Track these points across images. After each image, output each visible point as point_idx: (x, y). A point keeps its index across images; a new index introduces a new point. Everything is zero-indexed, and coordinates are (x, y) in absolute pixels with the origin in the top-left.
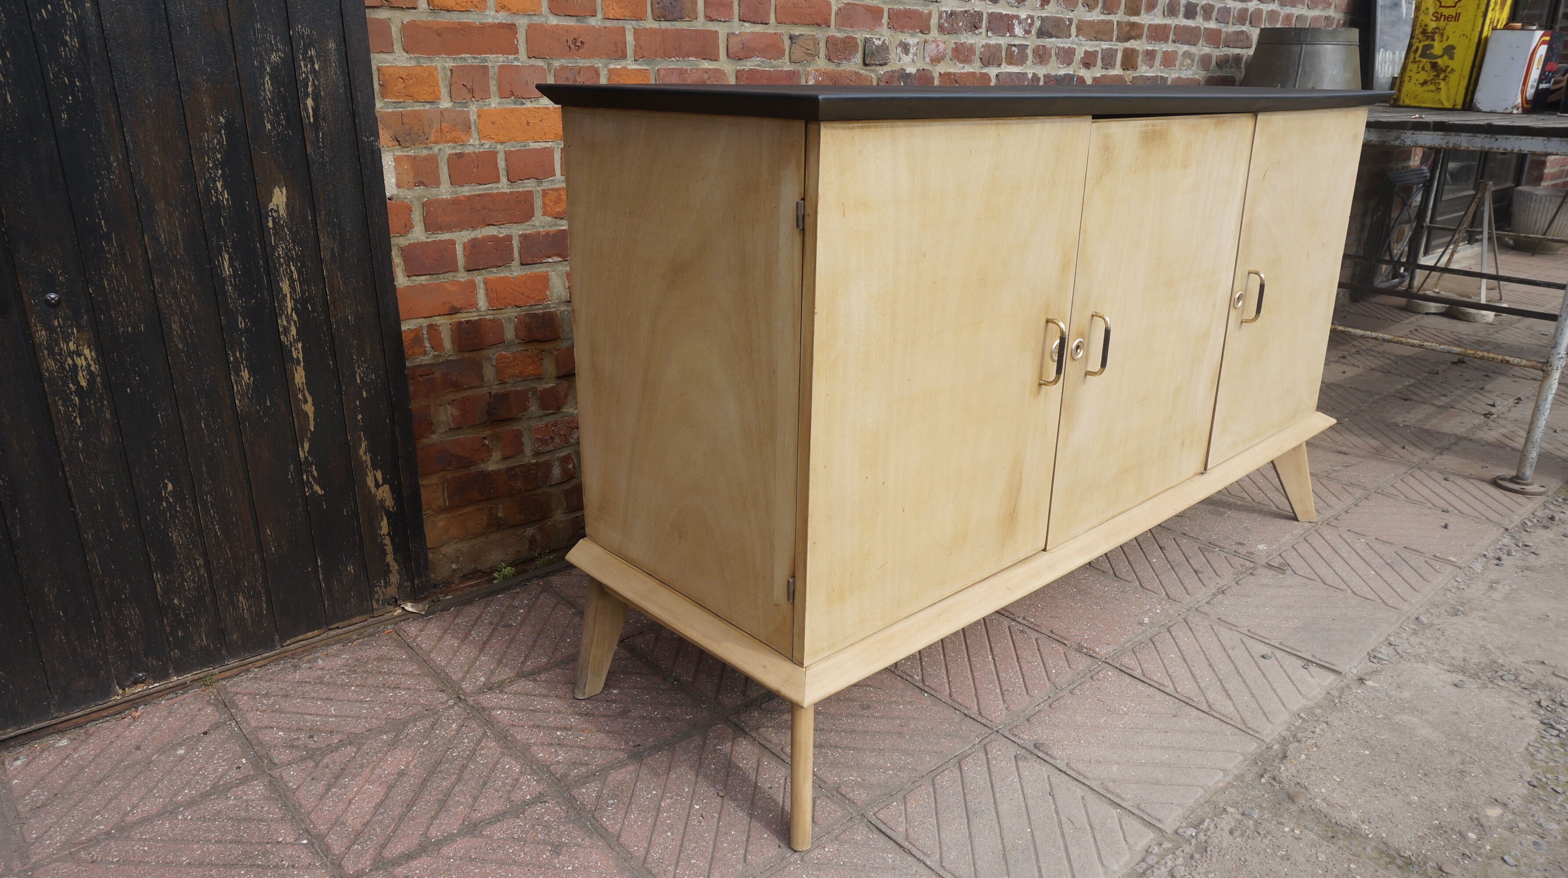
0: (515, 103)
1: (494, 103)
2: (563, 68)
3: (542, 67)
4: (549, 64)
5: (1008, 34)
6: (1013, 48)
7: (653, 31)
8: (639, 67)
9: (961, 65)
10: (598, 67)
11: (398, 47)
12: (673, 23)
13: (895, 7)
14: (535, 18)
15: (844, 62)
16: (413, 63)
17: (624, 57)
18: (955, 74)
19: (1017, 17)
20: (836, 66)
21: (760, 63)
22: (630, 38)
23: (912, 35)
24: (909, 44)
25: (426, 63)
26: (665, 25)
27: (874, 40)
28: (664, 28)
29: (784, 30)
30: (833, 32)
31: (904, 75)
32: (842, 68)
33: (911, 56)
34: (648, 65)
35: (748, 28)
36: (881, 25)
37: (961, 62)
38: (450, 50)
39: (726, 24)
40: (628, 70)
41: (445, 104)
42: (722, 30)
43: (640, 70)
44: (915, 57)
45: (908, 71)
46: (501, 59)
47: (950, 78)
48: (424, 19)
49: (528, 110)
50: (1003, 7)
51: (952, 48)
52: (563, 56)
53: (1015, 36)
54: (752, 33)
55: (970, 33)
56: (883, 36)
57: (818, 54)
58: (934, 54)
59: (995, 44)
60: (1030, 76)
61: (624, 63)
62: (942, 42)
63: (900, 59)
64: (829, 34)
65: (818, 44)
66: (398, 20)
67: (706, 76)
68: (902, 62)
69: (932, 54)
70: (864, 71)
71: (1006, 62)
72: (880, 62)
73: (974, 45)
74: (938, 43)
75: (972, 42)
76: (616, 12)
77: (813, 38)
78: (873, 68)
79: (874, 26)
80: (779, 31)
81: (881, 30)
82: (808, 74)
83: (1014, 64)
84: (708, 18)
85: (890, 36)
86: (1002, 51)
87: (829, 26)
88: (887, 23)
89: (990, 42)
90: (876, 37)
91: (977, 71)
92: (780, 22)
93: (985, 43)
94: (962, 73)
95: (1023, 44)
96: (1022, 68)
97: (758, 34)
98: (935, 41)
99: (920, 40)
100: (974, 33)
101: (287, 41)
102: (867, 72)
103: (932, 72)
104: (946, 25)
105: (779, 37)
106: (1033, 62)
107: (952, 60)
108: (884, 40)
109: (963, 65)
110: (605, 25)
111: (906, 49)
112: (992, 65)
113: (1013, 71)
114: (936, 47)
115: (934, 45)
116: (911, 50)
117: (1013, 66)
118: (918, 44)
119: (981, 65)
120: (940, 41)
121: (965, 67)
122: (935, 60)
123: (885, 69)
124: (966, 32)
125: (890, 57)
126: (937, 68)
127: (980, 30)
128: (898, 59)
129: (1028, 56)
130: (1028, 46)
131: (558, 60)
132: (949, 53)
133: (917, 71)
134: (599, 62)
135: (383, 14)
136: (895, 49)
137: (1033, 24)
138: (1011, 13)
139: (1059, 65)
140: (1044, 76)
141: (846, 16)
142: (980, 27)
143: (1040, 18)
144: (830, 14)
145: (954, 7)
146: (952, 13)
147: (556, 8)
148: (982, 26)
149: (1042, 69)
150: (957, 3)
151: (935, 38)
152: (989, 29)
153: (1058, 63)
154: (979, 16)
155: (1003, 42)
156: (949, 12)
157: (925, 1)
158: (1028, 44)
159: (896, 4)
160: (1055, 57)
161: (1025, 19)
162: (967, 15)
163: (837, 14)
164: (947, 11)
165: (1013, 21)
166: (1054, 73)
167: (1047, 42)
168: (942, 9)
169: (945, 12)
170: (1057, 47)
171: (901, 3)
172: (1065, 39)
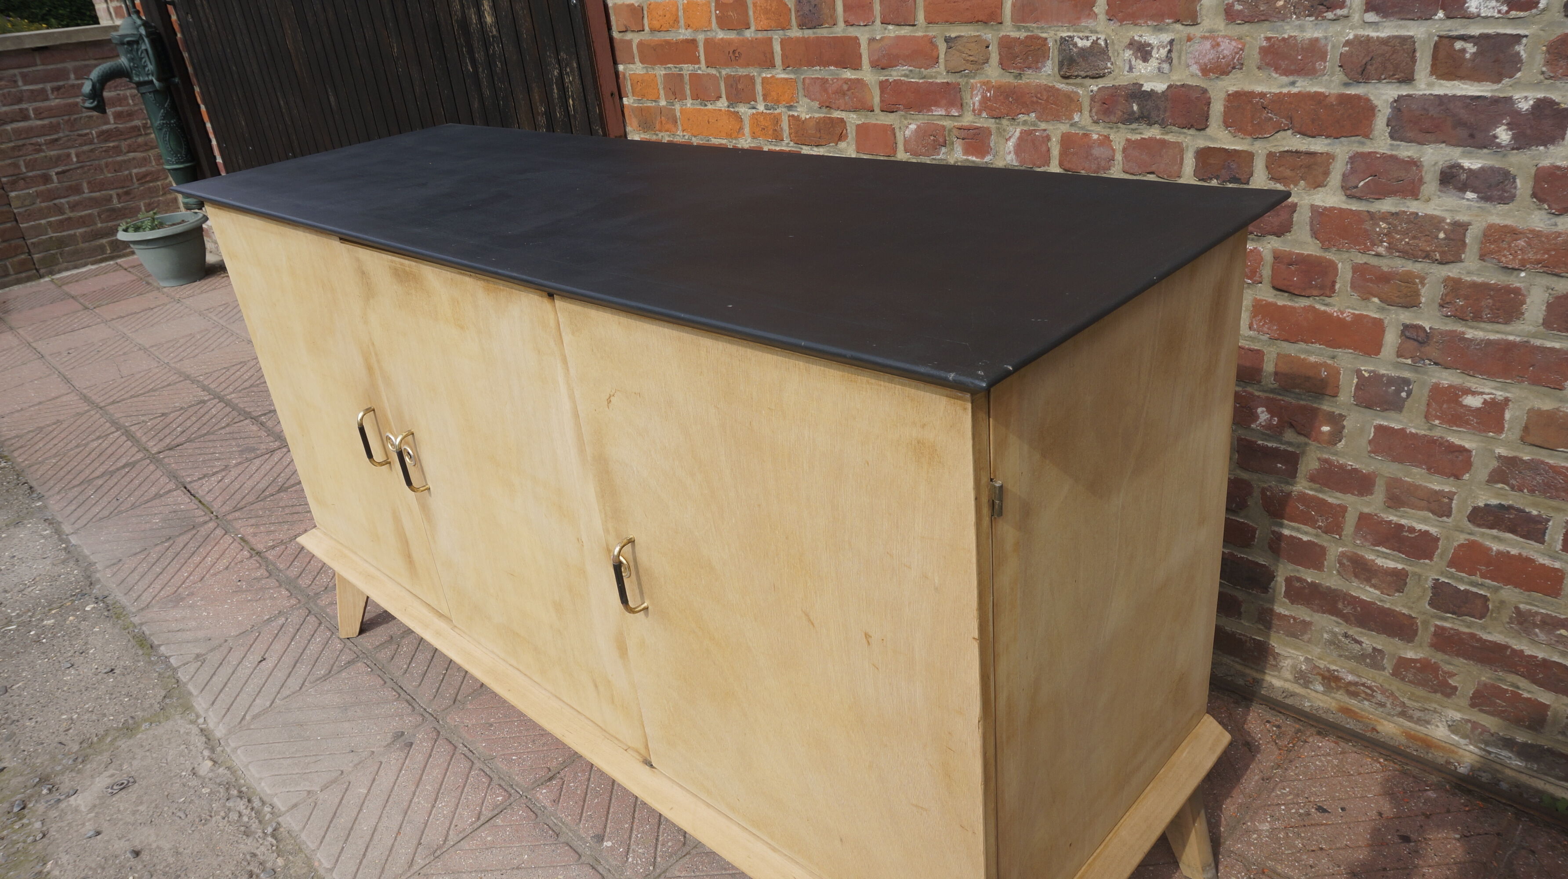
0: (701, 104)
1: (689, 103)
2: (728, 77)
3: (715, 75)
4: (720, 73)
5: (1441, 14)
6: (1458, 45)
7: (798, 40)
8: (786, 76)
9: (1285, 79)
10: (754, 76)
11: (637, 59)
12: (815, 30)
14: (709, 33)
15: (1030, 72)
16: (645, 71)
17: (773, 66)
18: (1262, 95)
20: (1016, 77)
21: (907, 72)
22: (777, 48)
23: (1158, 29)
24: (1149, 45)
25: (651, 72)
26: (809, 33)
27: (1076, 39)
28: (806, 36)
29: (934, 31)
30: (1009, 31)
31: (1137, 93)
32: (1024, 81)
33: (1153, 63)
34: (795, 74)
35: (892, 31)
36: (1092, 14)
37: (1286, 73)
38: (662, 62)
39: (867, 28)
40: (777, 79)
41: (663, 103)
42: (863, 35)
43: (786, 79)
44: (1166, 66)
45: (1147, 87)
46: (691, 67)
47: (1251, 102)
48: (647, 38)
49: (708, 110)
51: (1262, 48)
52: (726, 65)
53: (1469, 17)
54: (898, 37)
55: (1313, 18)
56: (1097, 32)
57: (987, 61)
58: (1209, 60)
59: (1389, 37)
60: (1525, 106)
61: (774, 72)
62: (1231, 39)
63: (1131, 69)
64: (1002, 34)
65: (988, 47)
66: (635, 38)
67: (845, 87)
68: (1136, 73)
69: (1206, 60)
70: (1062, 86)
71: (1432, 73)
72: (1090, 73)
73: (1323, 42)
74: (1219, 40)
75: (1316, 35)
76: (764, 23)
77: (978, 40)
78: (1079, 80)
79: (1079, 18)
80: (930, 34)
81: (1091, 23)
82: (972, 88)
83: (1461, 78)
84: (847, 23)
85: (1110, 32)
86: (1414, 51)
87: (1001, 23)
88: (1104, 11)
89: (1374, 34)
90: (1081, 35)
91: (1333, 92)
92: (930, 22)
93: (1356, 36)
94: (1285, 95)
95: (1498, 35)
96: (1496, 87)
97: (904, 37)
98: (1211, 36)
99: (1177, 36)
100: (1324, 18)
101: (559, 62)
102: (1070, 88)
103: (1205, 91)
104: (1240, 7)
105: (931, 42)
106: (1543, 73)
107: (1259, 68)
108: (1098, 39)
109: (1291, 78)
110: (756, 37)
111: (1143, 51)
112: (1380, 80)
113: (1459, 93)
114: (1213, 47)
115: (1208, 44)
116: (1154, 53)
117: (1456, 83)
118: (1171, 42)
119: (1346, 79)
120: (1224, 37)
121: (1293, 83)
122: (1211, 70)
123: (1102, 83)
124: (1298, 18)
125: (1109, 65)
126: (1220, 83)
127: (1339, 12)
128: (1127, 68)
129: (1520, 61)
130: (1518, 38)
131: (725, 69)
132: (1253, 56)
133: (1170, 87)
134: (753, 72)
135: (629, 36)
136: (1122, 52)
141: (1028, 8)
142: (1342, 6)
144: (1000, 6)
147: (721, 23)
148: (1348, 3)
151: (1211, 31)
152: (1370, 7)
155: (1421, 32)
158: (1522, 32)
163: (1013, 5)
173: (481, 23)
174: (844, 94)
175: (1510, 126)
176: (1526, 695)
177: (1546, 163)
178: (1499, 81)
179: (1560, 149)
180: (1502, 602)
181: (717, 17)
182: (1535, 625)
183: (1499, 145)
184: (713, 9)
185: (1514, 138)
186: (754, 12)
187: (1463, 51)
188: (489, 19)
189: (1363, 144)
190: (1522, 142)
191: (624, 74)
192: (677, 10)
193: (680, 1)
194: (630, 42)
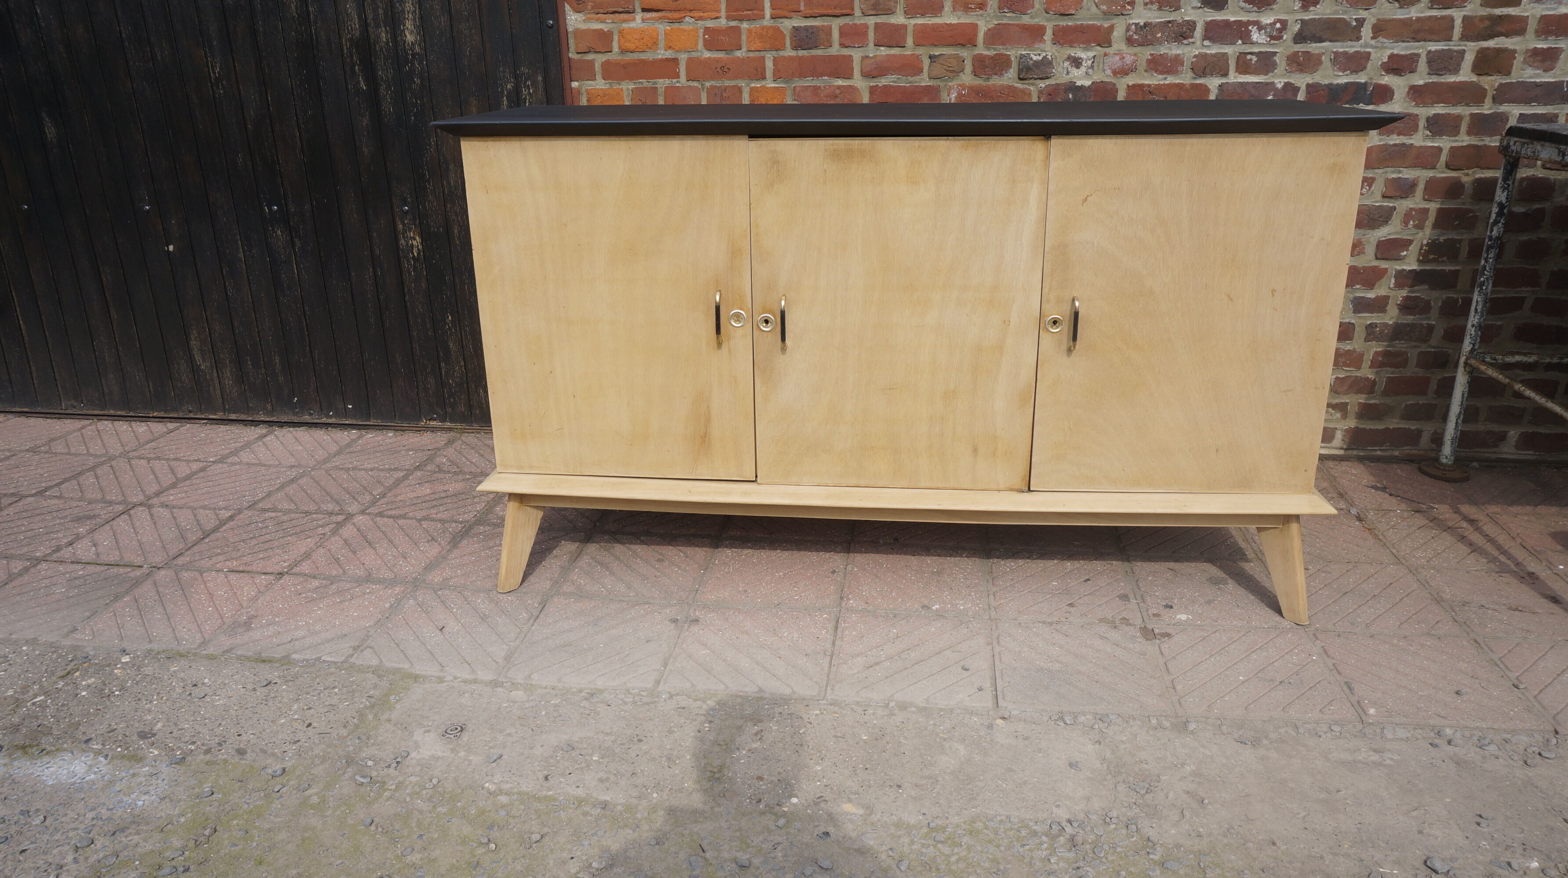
2: (712, 87)
3: (696, 88)
4: (702, 85)
5: (1240, 42)
6: (1249, 57)
7: (791, 58)
8: (777, 85)
9: (1160, 77)
10: (742, 86)
11: (599, 76)
12: (810, 51)
13: (1061, 24)
14: (693, 53)
15: (996, 77)
16: (608, 86)
17: (764, 78)
18: (1149, 86)
19: (1256, 23)
20: (985, 81)
21: (895, 80)
22: (769, 65)
23: (1086, 49)
24: (1081, 58)
25: (616, 86)
26: (801, 53)
27: (1032, 55)
28: (800, 55)
29: (920, 51)
30: (981, 49)
31: (1072, 87)
32: (991, 82)
33: (1083, 69)
34: (785, 83)
35: (884, 51)
36: (1042, 41)
37: (1162, 73)
38: (632, 77)
39: (859, 49)
40: (768, 88)
42: (856, 55)
43: (777, 88)
44: (1090, 71)
45: (1079, 83)
46: (667, 82)
47: (1142, 90)
48: (615, 58)
50: (1234, 13)
51: (1148, 60)
52: (712, 78)
53: (1252, 43)
54: (888, 55)
55: (1176, 44)
56: (1045, 51)
57: (962, 70)
58: (1118, 67)
59: (1217, 53)
60: (1279, 86)
61: (763, 83)
62: (1130, 55)
63: (1068, 73)
64: (976, 52)
65: (964, 61)
66: (599, 60)
67: (838, 92)
68: (1071, 75)
69: (1116, 67)
70: (1019, 85)
71: (1236, 72)
72: (1040, 76)
73: (1182, 56)
74: (1124, 55)
75: (1178, 52)
76: (758, 45)
77: (957, 57)
78: (1031, 81)
79: (1034, 43)
80: (917, 53)
81: (1041, 46)
82: (950, 89)
83: (1250, 73)
84: (843, 45)
85: (1054, 51)
86: (1228, 60)
87: (976, 46)
88: (1050, 39)
89: (1208, 52)
90: (1035, 53)
91: (1188, 82)
92: (917, 44)
93: (1199, 53)
94: (1162, 85)
95: (1266, 52)
96: (1266, 77)
97: (894, 56)
98: (1119, 53)
99: (1098, 53)
100: (1182, 43)
101: (516, 77)
102: (1025, 86)
103: (1115, 84)
104: (1137, 37)
105: (918, 57)
106: (1286, 70)
107: (1146, 71)
108: (1047, 55)
109: (1164, 76)
110: (748, 56)
111: (1077, 62)
112: (1212, 75)
113: (1250, 81)
114: (1120, 59)
115: (1117, 58)
116: (1084, 64)
117: (1248, 76)
118: (1094, 57)
119: (1194, 76)
120: (1127, 53)
121: (1165, 79)
122: (1119, 73)
123: (1048, 82)
124: (1168, 43)
125: (1054, 71)
126: (1123, 80)
127: (1191, 40)
128: (1065, 72)
129: (1276, 64)
130: (1276, 53)
131: (709, 82)
132: (1142, 64)
133: (1093, 83)
134: (742, 83)
135: (590, 57)
136: (1062, 63)
137: (1285, 29)
138: (1244, 19)
139: (1335, 73)
140: (1308, 86)
141: (996, 36)
142: (1192, 37)
143: (1300, 22)
144: (976, 35)
145: (1150, 18)
146: (1146, 25)
147: (709, 45)
148: (1195, 35)
149: (1304, 78)
150: (1157, 13)
151: (1119, 50)
152: (1206, 37)
153: (1335, 71)
154: (1192, 25)
155: (1231, 50)
156: (1142, 24)
157: (1107, 15)
158: (1277, 51)
159: (1064, 20)
160: (1329, 64)
161: (1271, 24)
162: (1170, 25)
163: (986, 34)
164: (1138, 23)
165: (1250, 28)
166: (1326, 82)
167: (1314, 48)
168: (1131, 22)
169: (1136, 24)
170: (1333, 52)
171: (1071, 19)
172: (1350, 43)
173: (395, 42)
174: (836, 97)
175: (1274, 96)
178: (1268, 75)
181: (705, 40)
184: (701, 34)
186: (748, 37)
187: (1251, 60)
188: (410, 38)
191: (579, 91)
192: (658, 34)
193: (662, 28)
194: (592, 62)
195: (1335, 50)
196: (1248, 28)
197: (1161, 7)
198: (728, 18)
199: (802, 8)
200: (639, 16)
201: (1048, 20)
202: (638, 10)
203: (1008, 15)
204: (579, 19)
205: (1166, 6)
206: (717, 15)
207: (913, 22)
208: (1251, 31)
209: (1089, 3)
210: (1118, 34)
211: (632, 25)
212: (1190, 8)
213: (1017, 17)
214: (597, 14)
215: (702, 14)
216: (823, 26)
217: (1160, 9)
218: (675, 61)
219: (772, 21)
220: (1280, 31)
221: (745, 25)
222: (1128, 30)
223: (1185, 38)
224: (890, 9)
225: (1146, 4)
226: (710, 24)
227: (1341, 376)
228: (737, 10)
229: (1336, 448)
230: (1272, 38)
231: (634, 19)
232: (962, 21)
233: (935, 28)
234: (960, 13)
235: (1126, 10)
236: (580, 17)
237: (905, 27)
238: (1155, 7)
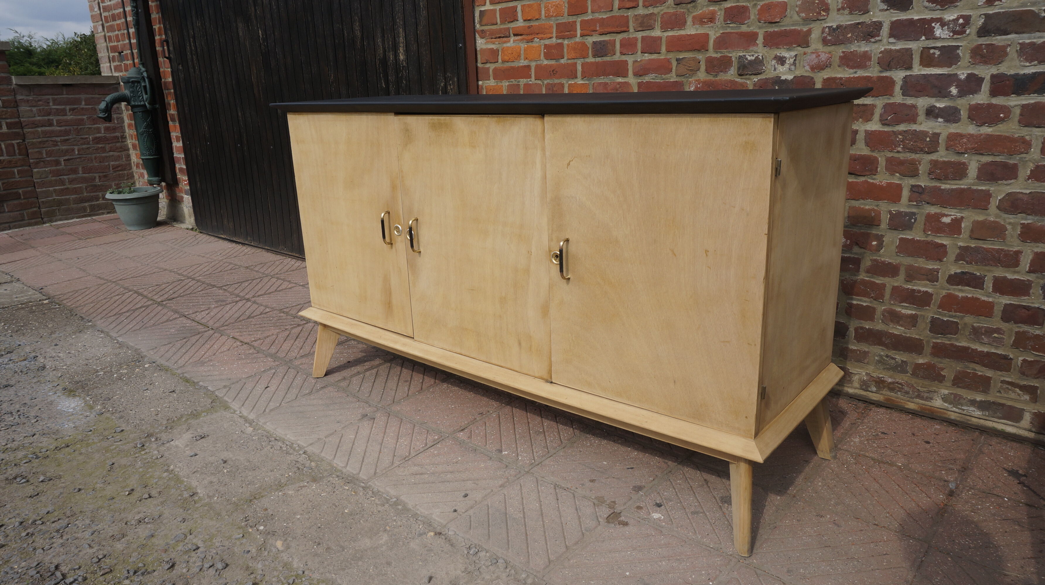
2: (548, 84)
3: (540, 84)
4: (543, 82)
5: (923, 38)
6: (932, 51)
7: (592, 63)
8: (583, 82)
9: (852, 71)
10: (564, 83)
11: (491, 78)
12: (602, 58)
13: (770, 30)
14: (538, 62)
15: (722, 73)
16: (496, 83)
17: (576, 77)
18: (841, 79)
19: (940, 20)
20: (714, 77)
21: (654, 77)
22: (579, 68)
23: (789, 50)
24: (785, 57)
25: (500, 84)
26: (598, 59)
27: (747, 56)
28: (597, 61)
29: (671, 56)
30: (712, 53)
31: (778, 80)
32: (719, 78)
33: (787, 66)
34: (588, 80)
35: (647, 57)
36: (755, 44)
37: (852, 67)
38: (508, 78)
39: (632, 56)
40: (578, 84)
42: (630, 59)
43: (584, 84)
44: (793, 67)
45: (783, 78)
46: (525, 80)
47: (835, 82)
48: (500, 66)
50: (918, 13)
51: (840, 57)
52: (548, 78)
53: (936, 39)
54: (649, 60)
55: (864, 42)
56: (758, 53)
57: (699, 69)
58: (815, 63)
59: (900, 49)
60: (963, 77)
61: (576, 80)
62: (825, 53)
63: (775, 69)
64: (707, 55)
65: (699, 62)
66: (492, 67)
67: (618, 86)
68: (777, 71)
69: (813, 63)
70: (739, 80)
71: (920, 65)
72: (754, 72)
73: (870, 52)
74: (820, 53)
75: (866, 49)
76: (573, 55)
77: (694, 59)
78: (748, 77)
79: (749, 46)
80: (668, 57)
81: (755, 48)
82: (690, 83)
83: (934, 66)
84: (622, 53)
85: (765, 52)
86: (912, 55)
87: (707, 50)
88: (762, 43)
89: (893, 48)
90: (750, 54)
91: (874, 75)
92: (668, 51)
93: (885, 49)
94: (852, 78)
95: (949, 46)
96: (949, 69)
97: (653, 59)
98: (816, 52)
99: (799, 53)
100: (870, 42)
101: (445, 79)
102: (743, 81)
103: (813, 78)
104: (830, 38)
105: (668, 61)
106: (970, 62)
107: (839, 66)
108: (758, 56)
109: (855, 70)
110: (567, 62)
111: (781, 61)
112: (896, 69)
113: (933, 73)
114: (817, 57)
115: (814, 56)
116: (787, 62)
117: (931, 68)
118: (796, 56)
119: (881, 69)
120: (822, 52)
121: (856, 72)
122: (815, 68)
123: (760, 77)
124: (858, 42)
125: (764, 68)
126: (820, 74)
127: (877, 38)
128: (773, 69)
129: (960, 57)
130: (958, 47)
131: (546, 80)
132: (836, 61)
133: (795, 77)
134: (564, 81)
135: (488, 65)
136: (770, 62)
137: (969, 24)
138: (928, 17)
139: (1022, 63)
140: (993, 76)
141: (722, 42)
142: (878, 36)
143: (983, 16)
144: (707, 42)
145: (842, 21)
146: (839, 27)
147: (547, 57)
148: (881, 34)
149: (988, 69)
150: (849, 17)
151: (816, 50)
152: (891, 35)
153: (1021, 61)
154: (879, 25)
155: (915, 46)
156: (835, 27)
157: (806, 21)
158: (959, 44)
159: (772, 27)
160: (1015, 55)
161: (954, 20)
162: (860, 26)
163: (714, 41)
164: (832, 26)
165: (933, 25)
166: (1012, 72)
167: (998, 40)
168: (825, 25)
169: (830, 27)
170: (1019, 43)
171: (777, 26)
172: (1038, 34)
173: (396, 60)
174: (617, 90)
175: (957, 87)
176: (980, 373)
177: (973, 102)
178: (951, 67)
179: (979, 96)
180: (965, 324)
181: (545, 53)
182: (982, 334)
183: (952, 96)
184: (543, 49)
185: (958, 92)
186: (567, 50)
187: (934, 54)
188: (402, 57)
189: (889, 99)
190: (962, 94)
191: (482, 86)
192: (520, 50)
193: (523, 45)
194: (488, 69)
195: (1021, 41)
196: (931, 25)
197: (851, 12)
198: (557, 37)
199: (598, 28)
200: (512, 38)
201: (760, 28)
202: (512, 35)
203: (731, 25)
204: (483, 42)
205: (856, 11)
206: (551, 36)
207: (666, 34)
208: (934, 28)
209: (792, 12)
210: (815, 35)
211: (508, 45)
212: (878, 11)
213: (737, 27)
214: (492, 38)
215: (543, 36)
216: (610, 40)
217: (851, 13)
218: (529, 67)
219: (581, 38)
220: (963, 26)
221: (566, 42)
222: (823, 32)
223: (872, 37)
224: (651, 26)
225: (839, 10)
226: (547, 42)
227: (1029, 359)
228: (562, 32)
229: (1025, 429)
230: (955, 33)
231: (509, 41)
232: (699, 32)
233: (680, 38)
234: (697, 26)
235: (821, 16)
236: (483, 41)
237: (660, 38)
238: (847, 11)
